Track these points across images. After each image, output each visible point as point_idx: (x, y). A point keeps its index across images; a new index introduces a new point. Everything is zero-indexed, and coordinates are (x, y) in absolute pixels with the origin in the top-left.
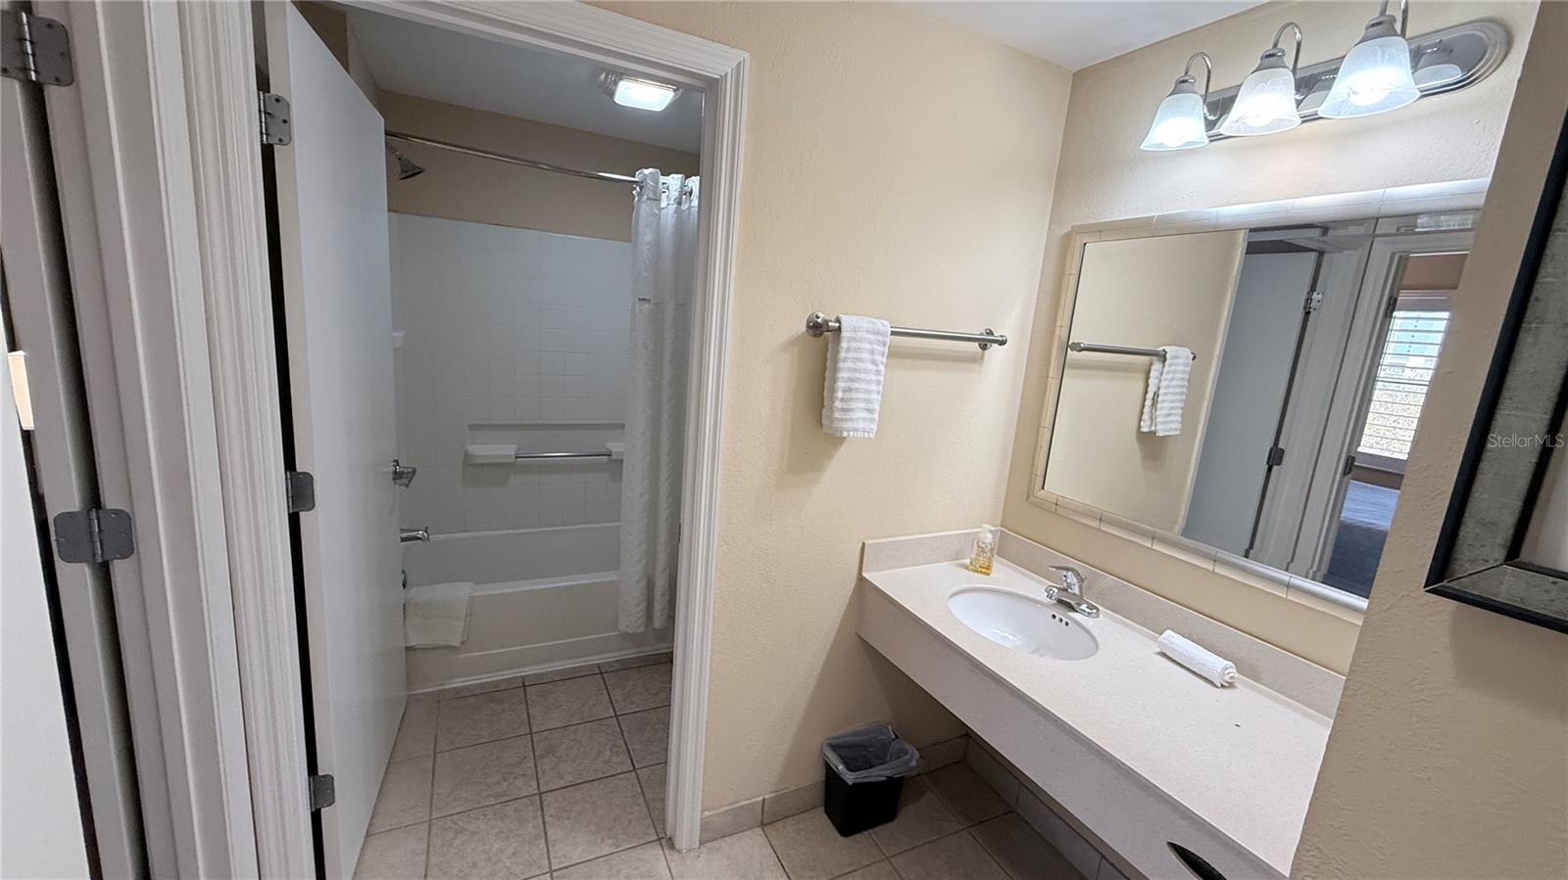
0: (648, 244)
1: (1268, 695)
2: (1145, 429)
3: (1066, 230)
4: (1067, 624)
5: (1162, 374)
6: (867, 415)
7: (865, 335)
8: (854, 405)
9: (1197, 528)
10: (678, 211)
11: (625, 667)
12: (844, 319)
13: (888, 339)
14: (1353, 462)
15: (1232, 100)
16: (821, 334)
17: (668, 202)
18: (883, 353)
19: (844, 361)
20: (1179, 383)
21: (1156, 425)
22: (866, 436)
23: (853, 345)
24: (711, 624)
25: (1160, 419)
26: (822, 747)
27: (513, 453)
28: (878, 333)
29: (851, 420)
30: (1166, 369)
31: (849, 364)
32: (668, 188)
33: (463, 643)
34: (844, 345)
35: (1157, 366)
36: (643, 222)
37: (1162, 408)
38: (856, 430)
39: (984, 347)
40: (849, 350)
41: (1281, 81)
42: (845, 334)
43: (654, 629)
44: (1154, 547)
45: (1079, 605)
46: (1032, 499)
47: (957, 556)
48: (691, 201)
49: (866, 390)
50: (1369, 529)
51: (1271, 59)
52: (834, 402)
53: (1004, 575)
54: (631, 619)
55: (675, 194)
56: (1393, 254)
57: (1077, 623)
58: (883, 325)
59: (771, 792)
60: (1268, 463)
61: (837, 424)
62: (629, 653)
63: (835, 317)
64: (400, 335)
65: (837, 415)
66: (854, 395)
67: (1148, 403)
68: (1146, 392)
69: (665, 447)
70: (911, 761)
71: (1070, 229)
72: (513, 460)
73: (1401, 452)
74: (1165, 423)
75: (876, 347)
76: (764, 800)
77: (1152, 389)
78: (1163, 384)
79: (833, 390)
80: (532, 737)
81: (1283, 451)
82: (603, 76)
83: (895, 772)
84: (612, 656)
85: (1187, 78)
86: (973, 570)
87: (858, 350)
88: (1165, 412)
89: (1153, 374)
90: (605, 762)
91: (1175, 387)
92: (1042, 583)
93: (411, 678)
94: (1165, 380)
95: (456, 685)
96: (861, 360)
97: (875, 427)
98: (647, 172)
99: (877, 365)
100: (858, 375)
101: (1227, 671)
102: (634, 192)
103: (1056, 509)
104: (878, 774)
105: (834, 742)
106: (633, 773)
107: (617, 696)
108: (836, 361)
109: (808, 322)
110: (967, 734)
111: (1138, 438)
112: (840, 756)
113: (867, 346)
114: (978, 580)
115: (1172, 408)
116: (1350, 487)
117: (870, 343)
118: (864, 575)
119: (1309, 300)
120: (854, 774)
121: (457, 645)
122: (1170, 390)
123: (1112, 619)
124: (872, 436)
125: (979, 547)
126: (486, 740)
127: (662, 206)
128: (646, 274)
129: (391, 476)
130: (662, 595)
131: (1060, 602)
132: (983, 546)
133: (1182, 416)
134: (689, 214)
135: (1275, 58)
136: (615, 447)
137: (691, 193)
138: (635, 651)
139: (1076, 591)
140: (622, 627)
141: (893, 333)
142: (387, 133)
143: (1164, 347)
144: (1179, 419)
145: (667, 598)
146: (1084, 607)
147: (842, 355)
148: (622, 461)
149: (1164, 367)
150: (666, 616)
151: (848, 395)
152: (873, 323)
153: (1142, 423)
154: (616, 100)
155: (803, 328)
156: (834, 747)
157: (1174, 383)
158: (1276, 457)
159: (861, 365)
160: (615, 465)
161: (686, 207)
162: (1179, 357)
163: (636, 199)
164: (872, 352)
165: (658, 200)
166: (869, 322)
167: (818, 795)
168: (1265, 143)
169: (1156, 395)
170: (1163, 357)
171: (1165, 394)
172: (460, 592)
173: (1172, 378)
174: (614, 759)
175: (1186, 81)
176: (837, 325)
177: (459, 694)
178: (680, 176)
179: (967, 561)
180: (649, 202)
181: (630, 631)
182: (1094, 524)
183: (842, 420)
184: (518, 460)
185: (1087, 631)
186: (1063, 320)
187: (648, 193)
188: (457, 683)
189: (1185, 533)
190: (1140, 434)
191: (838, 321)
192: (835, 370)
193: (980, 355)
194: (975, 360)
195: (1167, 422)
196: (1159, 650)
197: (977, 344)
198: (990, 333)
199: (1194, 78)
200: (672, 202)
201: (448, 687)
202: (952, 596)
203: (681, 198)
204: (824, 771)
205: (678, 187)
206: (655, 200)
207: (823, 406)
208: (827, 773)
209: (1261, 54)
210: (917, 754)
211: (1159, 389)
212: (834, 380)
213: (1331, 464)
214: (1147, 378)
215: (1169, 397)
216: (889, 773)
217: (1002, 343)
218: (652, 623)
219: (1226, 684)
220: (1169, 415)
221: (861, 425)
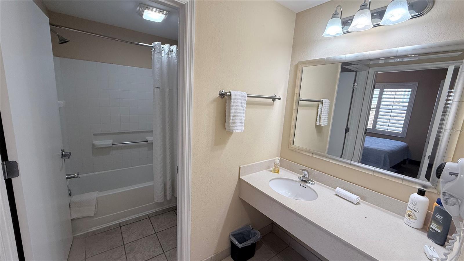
0: (158, 68)
1: (369, 205)
2: (318, 124)
3: (296, 63)
4: (305, 187)
5: (322, 107)
6: (240, 124)
7: (239, 97)
8: (237, 121)
9: (331, 152)
10: (168, 57)
11: (157, 214)
12: (232, 92)
13: (247, 98)
14: (366, 131)
15: (352, 20)
16: (224, 97)
17: (164, 54)
18: (245, 103)
19: (233, 106)
20: (327, 110)
21: (321, 123)
22: (241, 131)
23: (235, 101)
24: (191, 200)
25: (322, 121)
26: (229, 236)
27: (111, 143)
28: (243, 96)
29: (236, 126)
30: (323, 106)
31: (234, 107)
32: (164, 49)
33: (95, 214)
34: (232, 101)
35: (320, 105)
36: (156, 60)
37: (323, 118)
38: (237, 130)
39: (274, 101)
40: (234, 102)
41: (367, 14)
42: (233, 97)
43: (167, 200)
44: (330, 161)
45: (309, 181)
46: (290, 148)
47: (268, 168)
48: (172, 54)
49: (240, 116)
50: (368, 148)
51: (363, 6)
52: (230, 121)
53: (283, 173)
54: (158, 197)
55: (167, 51)
56: (374, 72)
57: (308, 186)
58: (244, 94)
59: (214, 254)
60: (345, 132)
61: (231, 128)
62: (158, 209)
63: (229, 91)
64: (62, 102)
65: (231, 125)
66: (236, 118)
67: (318, 116)
68: (318, 113)
69: (168, 138)
70: (258, 236)
71: (298, 62)
72: (112, 145)
73: (371, 126)
74: (323, 122)
75: (243, 101)
76: (211, 257)
77: (319, 112)
78: (323, 110)
79: (229, 116)
80: (124, 246)
81: (349, 128)
82: (138, 9)
83: (254, 241)
84: (152, 211)
85: (336, 13)
86: (274, 172)
87: (237, 102)
88: (323, 119)
89: (320, 107)
90: (152, 251)
91: (326, 111)
92: (298, 175)
93: (74, 230)
94: (323, 109)
95: (93, 230)
96: (238, 106)
97: (243, 128)
98: (156, 43)
99: (243, 107)
100: (237, 111)
101: (358, 199)
102: (152, 50)
103: (298, 151)
104: (249, 243)
105: (233, 234)
106: (164, 254)
107: (155, 225)
108: (230, 106)
109: (219, 93)
110: (272, 223)
111: (316, 127)
112: (235, 238)
113: (240, 101)
114: (276, 175)
115: (325, 117)
116: (366, 137)
117: (241, 100)
118: (241, 177)
119: (354, 85)
120: (241, 244)
121: (93, 215)
122: (324, 112)
123: (318, 184)
124: (243, 131)
125: (275, 164)
126: (106, 250)
127: (162, 56)
128: (158, 79)
129: (60, 156)
130: (169, 189)
131: (302, 180)
132: (277, 164)
133: (328, 120)
134: (172, 58)
135: (365, 6)
136: (150, 139)
137: (172, 51)
138: (160, 208)
139: (307, 176)
140: (156, 201)
141: (248, 96)
142: (51, 24)
143: (323, 99)
144: (327, 121)
145: (171, 189)
146: (310, 181)
147: (232, 104)
148: (152, 143)
149: (322, 105)
150: (171, 195)
151: (234, 118)
152: (242, 93)
153: (317, 122)
154: (143, 18)
155: (218, 95)
156: (233, 235)
157: (325, 110)
158: (347, 130)
159: (238, 108)
160: (150, 145)
161: (171, 56)
162: (326, 101)
163: (153, 53)
164: (242, 103)
165: (161, 53)
166: (240, 93)
167: (229, 252)
168: (363, 34)
169: (321, 114)
170: (322, 103)
171: (323, 113)
172: (94, 195)
173: (325, 109)
174: (156, 250)
175: (336, 14)
176: (230, 94)
177: (95, 233)
178: (168, 45)
179: (272, 169)
180: (157, 54)
181: (159, 202)
182: (311, 155)
183: (233, 126)
184: (113, 145)
185: (313, 190)
186: (297, 91)
187: (157, 50)
188: (94, 229)
189: (328, 153)
190: (316, 126)
191: (230, 92)
192: (230, 110)
193: (273, 103)
194: (271, 105)
195: (324, 122)
196: (335, 194)
197: (271, 99)
198: (275, 96)
199: (338, 13)
200: (166, 54)
201: (89, 231)
202: (269, 181)
203: (169, 52)
204: (230, 244)
205: (168, 48)
206: (160, 53)
207: (226, 122)
208: (231, 244)
209: (360, 5)
210: (260, 233)
211: (321, 112)
212: (230, 113)
213: (361, 132)
214: (318, 109)
215: (324, 114)
216: (252, 242)
217: (280, 99)
218: (166, 198)
219: (358, 203)
220: (324, 120)
221: (239, 128)
